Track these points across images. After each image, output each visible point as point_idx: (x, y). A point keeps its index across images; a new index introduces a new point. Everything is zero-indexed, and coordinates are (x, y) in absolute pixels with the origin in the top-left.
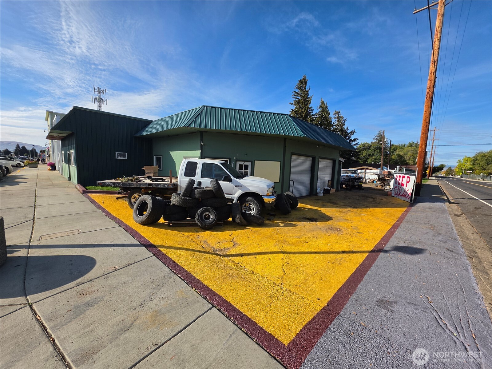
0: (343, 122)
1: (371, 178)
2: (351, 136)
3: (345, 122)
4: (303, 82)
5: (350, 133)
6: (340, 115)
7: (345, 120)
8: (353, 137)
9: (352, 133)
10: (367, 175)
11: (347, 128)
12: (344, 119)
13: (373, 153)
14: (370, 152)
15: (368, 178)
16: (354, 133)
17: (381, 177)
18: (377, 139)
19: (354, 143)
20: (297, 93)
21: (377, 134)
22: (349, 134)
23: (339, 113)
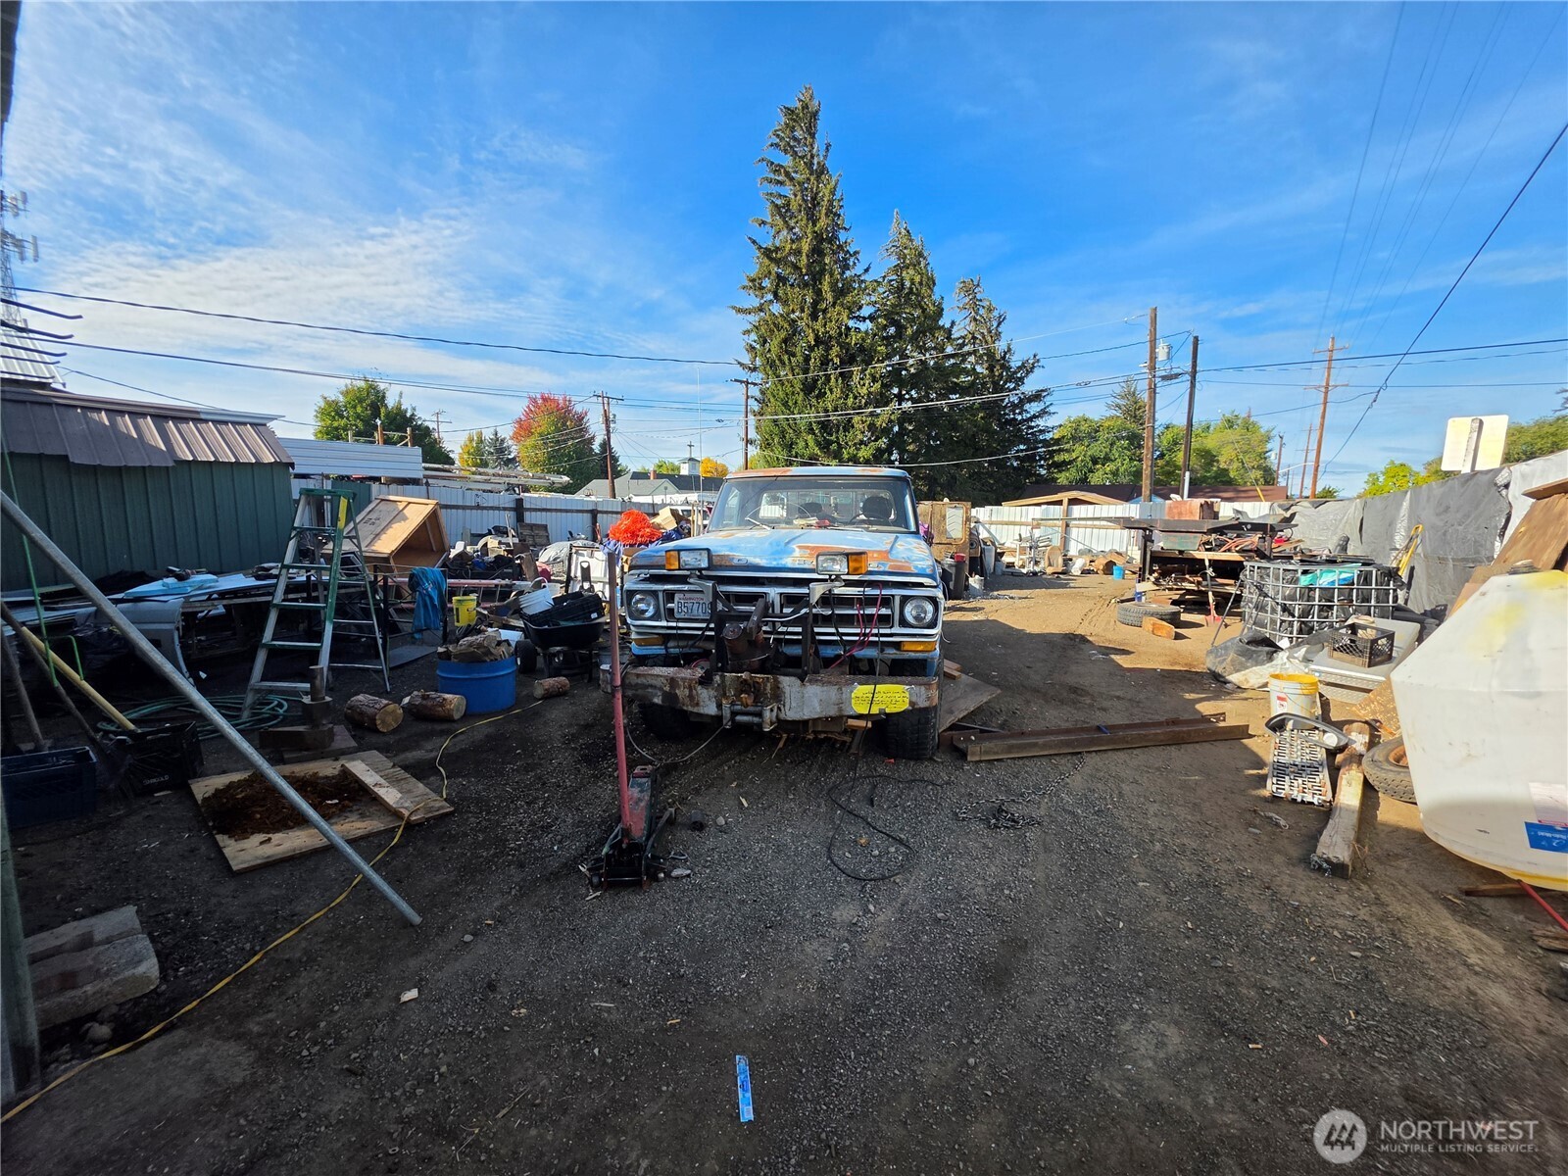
0: (995, 324)
1: (1097, 547)
2: (1021, 379)
3: (999, 324)
4: (804, 118)
5: (1019, 368)
6: (978, 296)
7: (1000, 317)
8: (1030, 386)
9: (1028, 368)
10: (1074, 532)
11: (1009, 350)
12: (996, 313)
13: (1107, 454)
14: (1098, 449)
15: (1081, 547)
16: (1035, 370)
17: (1161, 543)
18: (1118, 406)
19: (1033, 408)
20: (778, 169)
21: (1118, 390)
22: (1015, 373)
23: (978, 285)
